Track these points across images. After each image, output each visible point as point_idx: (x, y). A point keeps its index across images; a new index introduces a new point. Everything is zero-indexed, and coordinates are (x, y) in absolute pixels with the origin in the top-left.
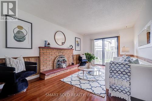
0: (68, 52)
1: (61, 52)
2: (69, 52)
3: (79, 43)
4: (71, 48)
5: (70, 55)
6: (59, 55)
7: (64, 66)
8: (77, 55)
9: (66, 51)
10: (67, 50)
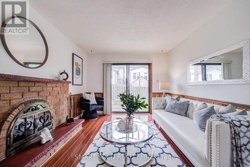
0: (57, 89)
1: (33, 89)
2: (59, 89)
3: (80, 68)
4: (65, 80)
5: (61, 96)
6: (22, 101)
7: (46, 135)
8: (77, 95)
9: (49, 87)
10: (54, 85)
